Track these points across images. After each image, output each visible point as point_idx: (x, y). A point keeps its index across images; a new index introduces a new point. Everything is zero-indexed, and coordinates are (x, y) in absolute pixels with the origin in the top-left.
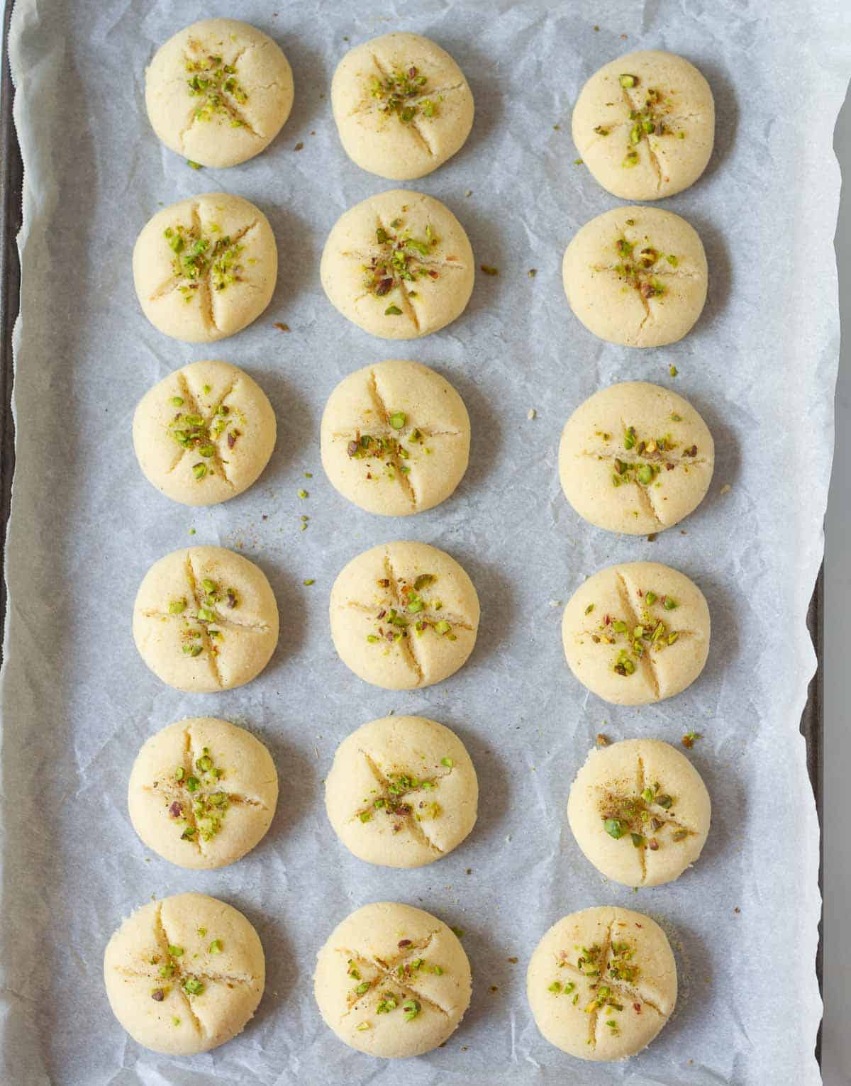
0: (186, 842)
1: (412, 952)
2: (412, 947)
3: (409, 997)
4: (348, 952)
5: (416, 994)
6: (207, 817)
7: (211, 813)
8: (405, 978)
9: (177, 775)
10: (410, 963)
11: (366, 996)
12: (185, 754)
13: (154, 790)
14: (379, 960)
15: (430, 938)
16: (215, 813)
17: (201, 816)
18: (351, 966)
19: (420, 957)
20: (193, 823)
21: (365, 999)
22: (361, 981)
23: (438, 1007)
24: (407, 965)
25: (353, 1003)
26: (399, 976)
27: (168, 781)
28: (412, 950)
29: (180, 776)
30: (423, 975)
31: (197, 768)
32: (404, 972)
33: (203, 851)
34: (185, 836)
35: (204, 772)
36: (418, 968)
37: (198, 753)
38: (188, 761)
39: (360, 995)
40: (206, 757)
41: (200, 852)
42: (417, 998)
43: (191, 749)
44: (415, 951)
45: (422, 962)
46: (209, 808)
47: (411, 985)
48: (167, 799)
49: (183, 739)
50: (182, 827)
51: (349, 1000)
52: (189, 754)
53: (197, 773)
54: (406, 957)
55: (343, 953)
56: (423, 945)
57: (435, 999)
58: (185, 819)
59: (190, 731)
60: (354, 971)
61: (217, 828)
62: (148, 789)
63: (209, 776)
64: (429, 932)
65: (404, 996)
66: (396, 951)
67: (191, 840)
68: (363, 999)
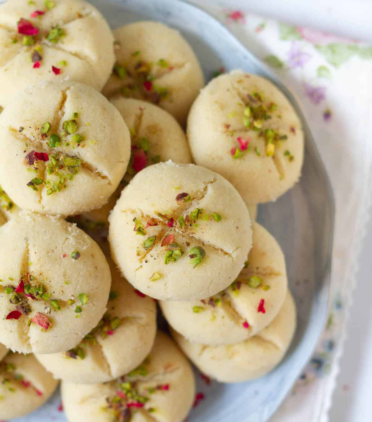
0: (30, 189)
1: (191, 204)
2: (189, 199)
3: (193, 245)
4: (133, 212)
5: (199, 241)
6: (57, 174)
7: (62, 172)
8: (186, 228)
9: (43, 128)
10: (189, 214)
11: (154, 249)
12: (57, 112)
13: (19, 133)
14: (160, 215)
15: (205, 189)
16: (65, 172)
17: (52, 171)
18: (136, 224)
19: (197, 207)
20: (43, 175)
21: (153, 252)
22: (146, 237)
23: (222, 250)
24: (187, 216)
25: (144, 258)
26: (181, 227)
27: (33, 130)
28: (190, 202)
29: (46, 130)
30: (202, 222)
31: (63, 128)
32: (184, 222)
33: (42, 202)
34: (31, 184)
35: (68, 133)
36: (197, 217)
37: (68, 115)
38: (57, 120)
39: (148, 249)
40: (74, 121)
41: (40, 201)
42: (201, 245)
43: (63, 109)
44: (194, 202)
45: (199, 212)
46: (61, 167)
47: (193, 233)
48: (27, 145)
49: (59, 97)
50: (32, 175)
51: (138, 254)
52: (60, 113)
53: (62, 133)
54: (186, 209)
55: (129, 213)
56: (200, 196)
57: (219, 244)
58: (37, 169)
59: (68, 93)
60: (140, 228)
61: (62, 186)
62: (14, 130)
63: (71, 138)
64: (204, 183)
65: (188, 244)
66: (175, 204)
67: (35, 189)
68: (151, 252)
